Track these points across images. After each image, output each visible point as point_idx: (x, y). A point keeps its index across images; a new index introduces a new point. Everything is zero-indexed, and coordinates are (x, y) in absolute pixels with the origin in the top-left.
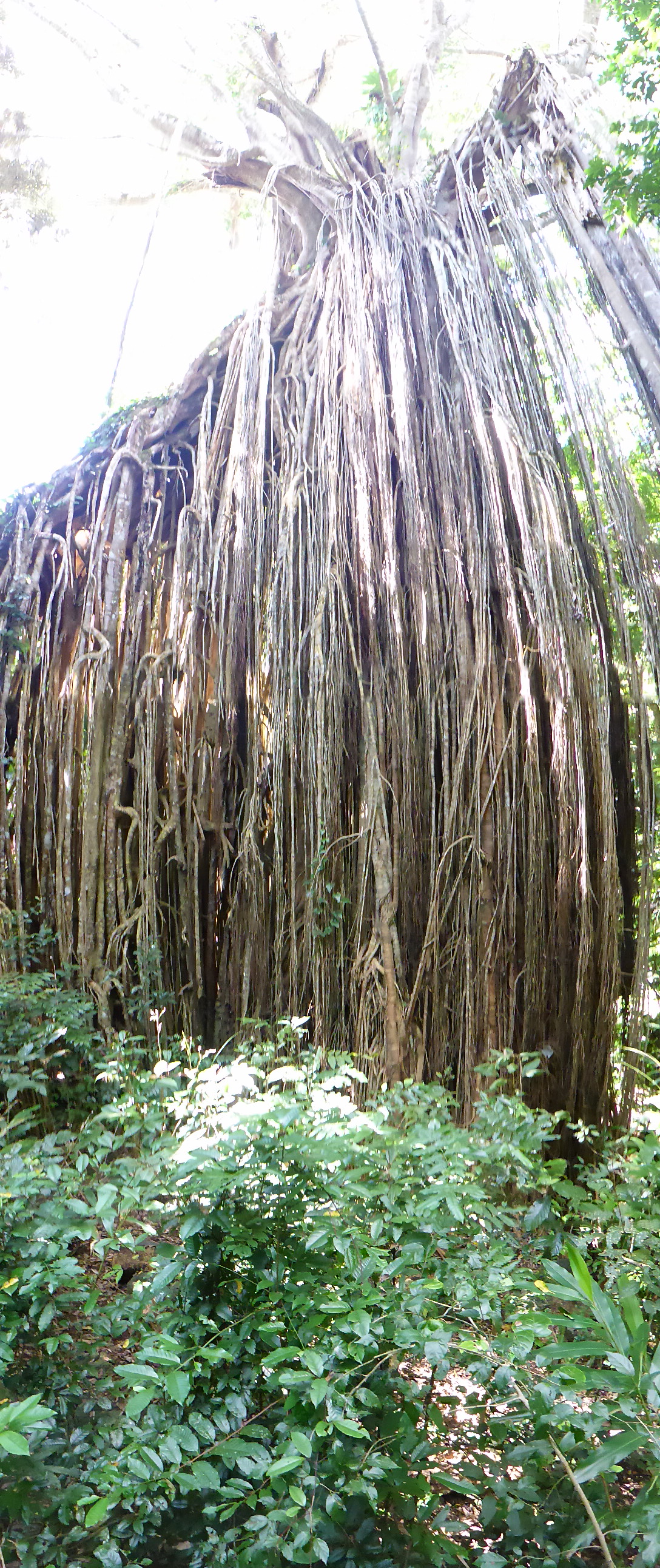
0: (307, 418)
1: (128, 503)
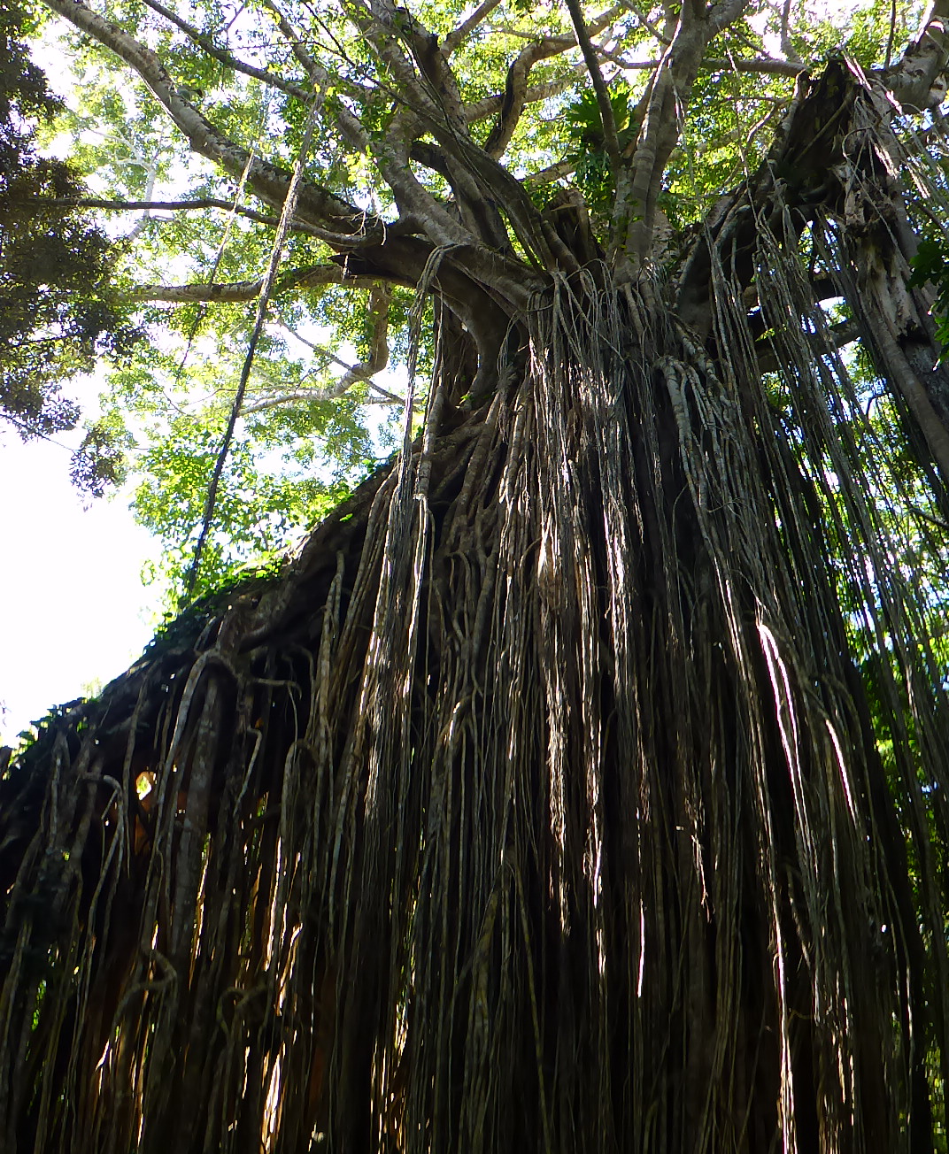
0: (479, 615)
1: (213, 734)
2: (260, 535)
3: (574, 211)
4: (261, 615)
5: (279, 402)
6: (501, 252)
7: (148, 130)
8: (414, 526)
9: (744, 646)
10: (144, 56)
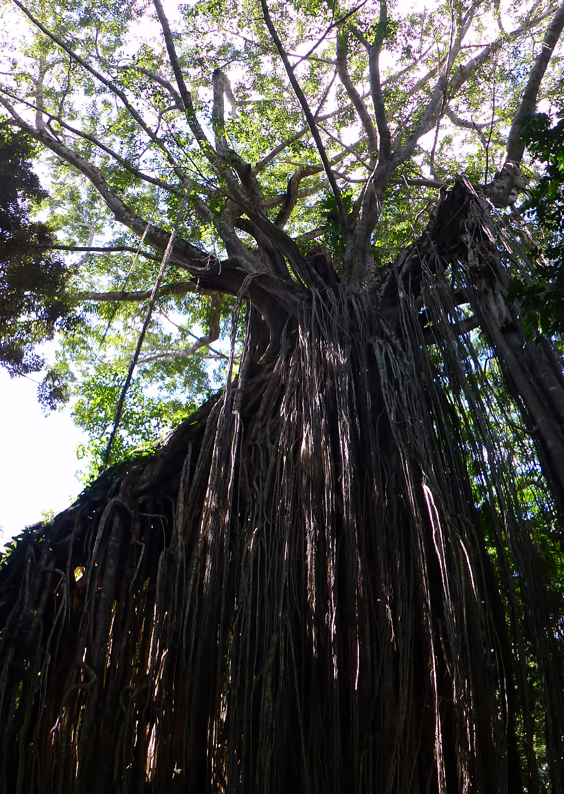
0: (268, 479)
1: (117, 545)
2: (145, 431)
3: (324, 257)
4: (145, 477)
5: (158, 357)
6: (284, 278)
7: (93, 207)
8: (232, 428)
9: (415, 497)
10: (93, 171)
